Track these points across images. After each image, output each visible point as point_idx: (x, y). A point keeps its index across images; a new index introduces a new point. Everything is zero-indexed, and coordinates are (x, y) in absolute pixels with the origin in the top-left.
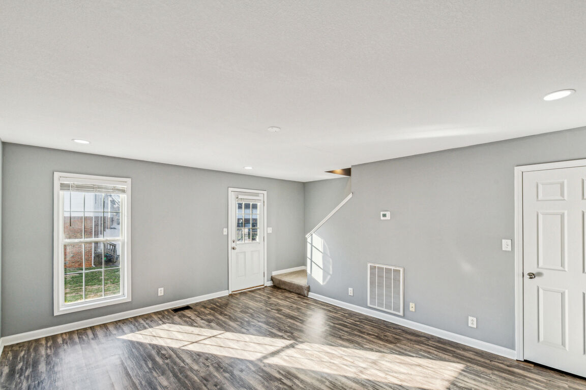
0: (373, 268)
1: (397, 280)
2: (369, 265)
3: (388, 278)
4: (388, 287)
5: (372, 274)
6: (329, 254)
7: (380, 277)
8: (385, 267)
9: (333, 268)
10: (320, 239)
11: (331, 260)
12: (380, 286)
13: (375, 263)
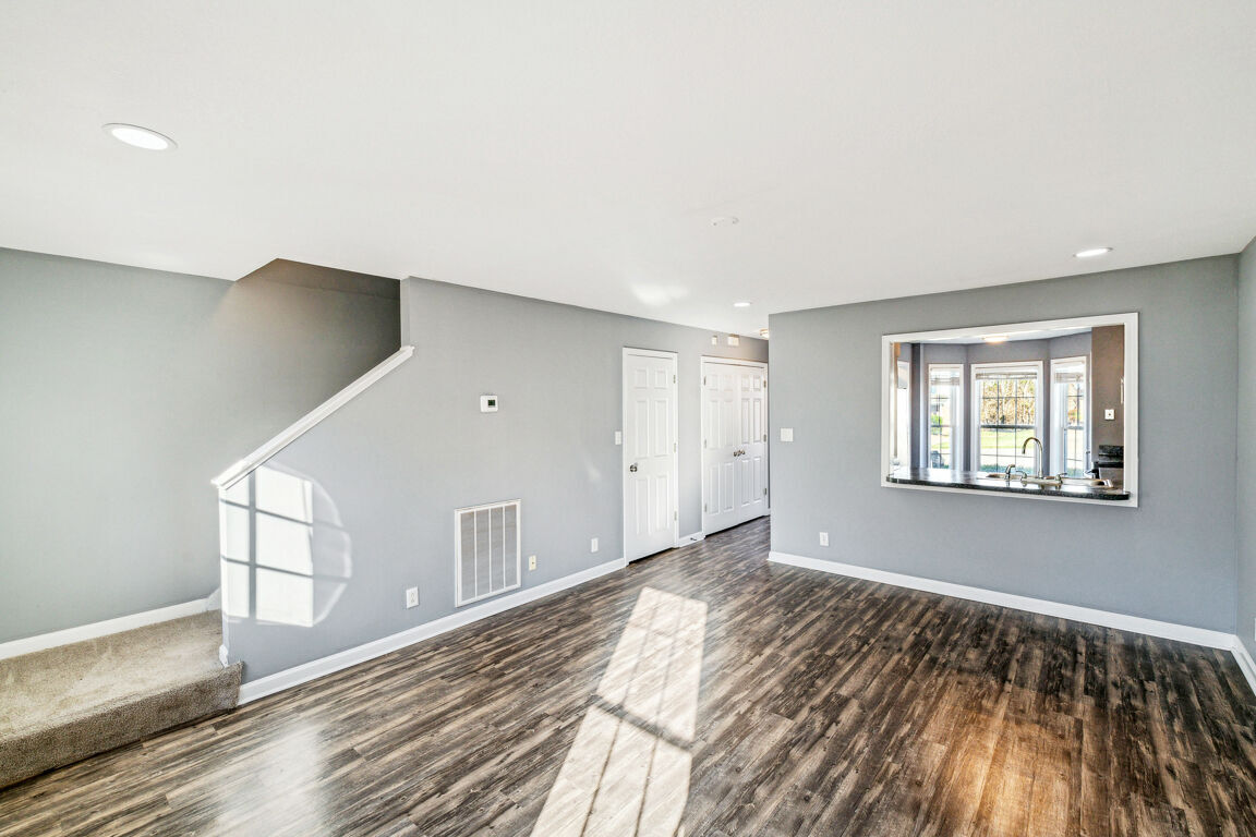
0: (467, 518)
1: (512, 526)
2: (458, 515)
3: (496, 528)
4: (497, 544)
5: (467, 531)
6: (338, 522)
7: (483, 531)
8: (490, 507)
9: (353, 558)
10: (298, 481)
11: (346, 537)
12: (483, 548)
13: (469, 507)
